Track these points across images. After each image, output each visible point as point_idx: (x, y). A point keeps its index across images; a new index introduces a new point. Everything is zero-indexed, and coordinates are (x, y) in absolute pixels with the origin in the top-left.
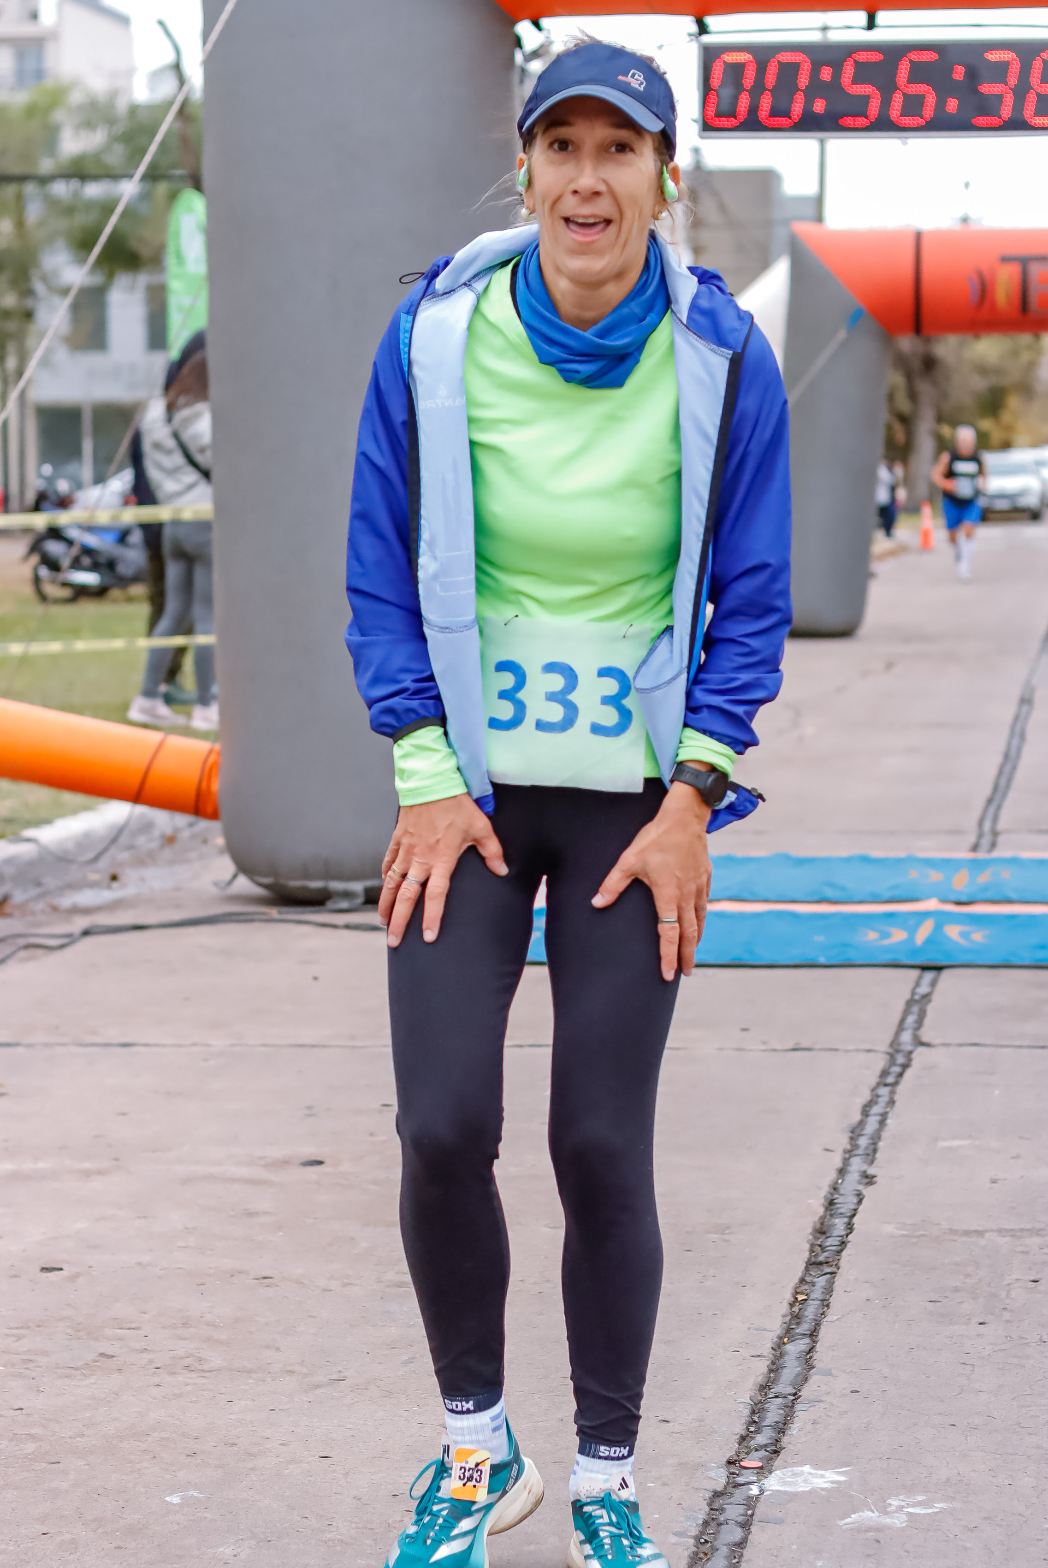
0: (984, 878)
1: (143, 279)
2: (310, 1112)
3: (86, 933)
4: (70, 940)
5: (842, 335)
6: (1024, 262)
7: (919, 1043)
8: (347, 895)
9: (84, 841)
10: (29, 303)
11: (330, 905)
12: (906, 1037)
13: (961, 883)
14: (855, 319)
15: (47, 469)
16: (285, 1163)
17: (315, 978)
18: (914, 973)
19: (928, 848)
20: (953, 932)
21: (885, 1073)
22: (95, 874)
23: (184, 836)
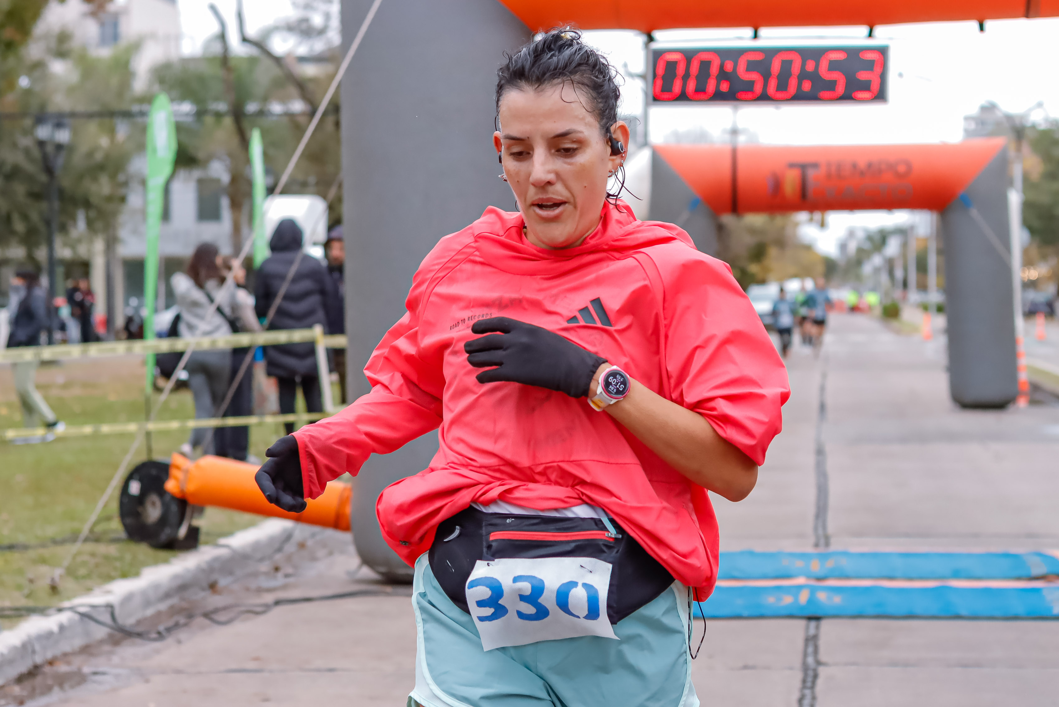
0: (830, 564)
1: (197, 173)
3: (278, 603)
4: (267, 608)
5: (686, 215)
6: (803, 167)
7: (819, 663)
9: (256, 546)
10: (122, 191)
12: (810, 660)
13: (816, 567)
14: (694, 205)
15: (134, 302)
18: (803, 623)
19: (788, 546)
20: (822, 596)
21: (804, 681)
22: (264, 567)
23: (310, 543)
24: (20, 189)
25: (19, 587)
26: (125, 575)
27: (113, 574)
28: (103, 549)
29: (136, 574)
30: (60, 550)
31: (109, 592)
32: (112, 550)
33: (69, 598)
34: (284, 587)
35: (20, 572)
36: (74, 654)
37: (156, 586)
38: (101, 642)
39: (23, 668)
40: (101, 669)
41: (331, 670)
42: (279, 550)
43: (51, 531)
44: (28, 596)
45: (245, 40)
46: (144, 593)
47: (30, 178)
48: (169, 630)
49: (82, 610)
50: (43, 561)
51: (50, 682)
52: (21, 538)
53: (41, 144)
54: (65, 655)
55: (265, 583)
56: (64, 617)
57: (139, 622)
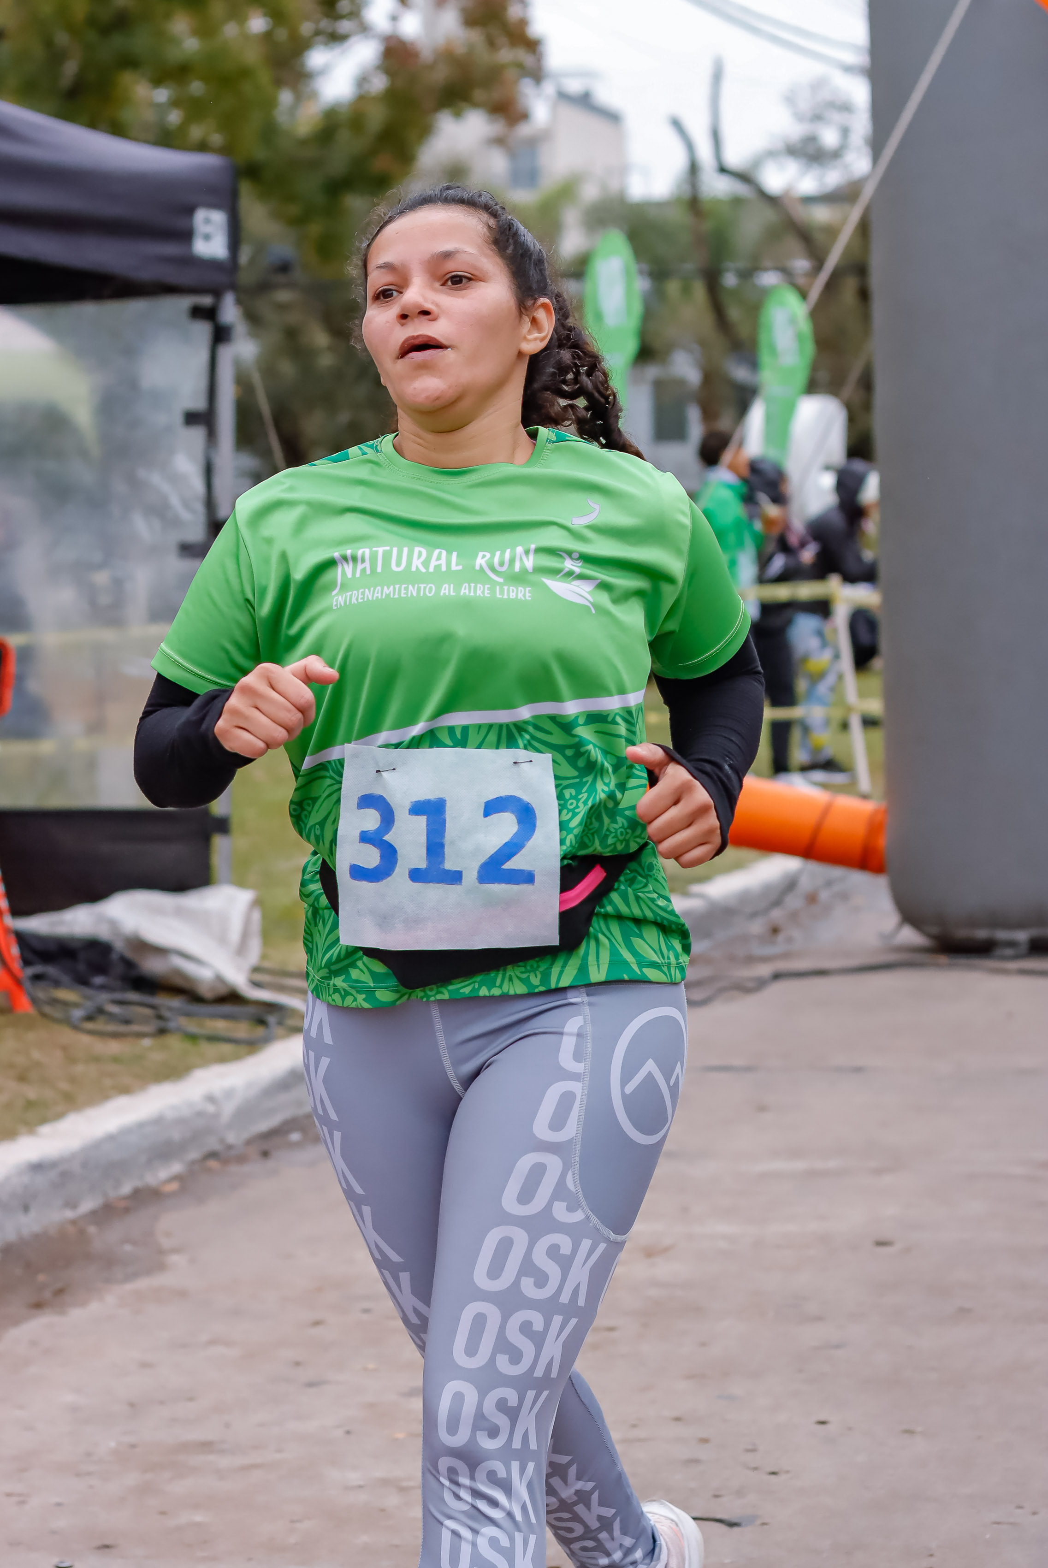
3: (777, 976)
4: (760, 984)
8: (1012, 944)
9: (745, 897)
11: (998, 952)
22: (757, 927)
23: (824, 895)
34: (786, 956)
41: (858, 1070)
42: (777, 903)
45: (723, 170)
55: (759, 950)
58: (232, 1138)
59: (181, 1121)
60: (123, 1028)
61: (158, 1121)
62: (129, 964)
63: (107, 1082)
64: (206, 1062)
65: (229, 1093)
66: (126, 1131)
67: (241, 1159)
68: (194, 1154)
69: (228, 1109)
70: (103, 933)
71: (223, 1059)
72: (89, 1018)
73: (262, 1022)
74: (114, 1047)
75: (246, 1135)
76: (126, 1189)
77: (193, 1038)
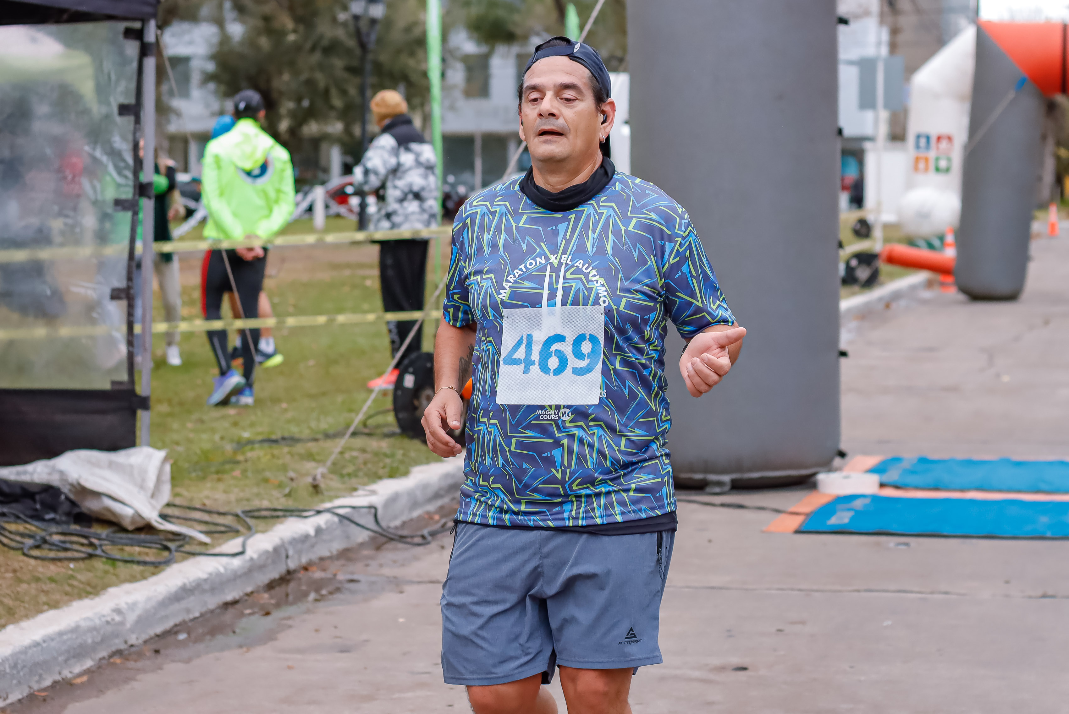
1: (515, 49)
2: (730, 634)
5: (1011, 95)
8: (719, 484)
11: (708, 489)
14: (1021, 84)
15: (451, 179)
16: (722, 669)
17: (710, 541)
24: (338, 63)
25: (280, 486)
26: (393, 474)
27: (381, 472)
28: (374, 444)
29: (406, 473)
30: (328, 444)
31: (373, 492)
32: (384, 445)
33: (331, 499)
35: (284, 468)
36: (331, 558)
37: (425, 486)
38: (362, 545)
39: (275, 574)
40: (355, 577)
43: (325, 424)
44: (288, 495)
46: (411, 493)
47: (348, 52)
48: (433, 534)
49: (341, 511)
50: (310, 457)
51: (304, 588)
52: (294, 430)
53: (356, 18)
54: (322, 559)
56: (322, 520)
57: (404, 524)
58: (133, 639)
59: (94, 629)
60: (62, 555)
61: (75, 630)
62: (73, 504)
63: (43, 598)
64: (121, 581)
65: (132, 606)
66: (51, 638)
67: (140, 655)
68: (104, 653)
69: (131, 618)
70: (55, 480)
71: (133, 579)
72: (37, 547)
73: (166, 548)
74: (53, 569)
75: (145, 637)
76: (48, 682)
77: (112, 560)
